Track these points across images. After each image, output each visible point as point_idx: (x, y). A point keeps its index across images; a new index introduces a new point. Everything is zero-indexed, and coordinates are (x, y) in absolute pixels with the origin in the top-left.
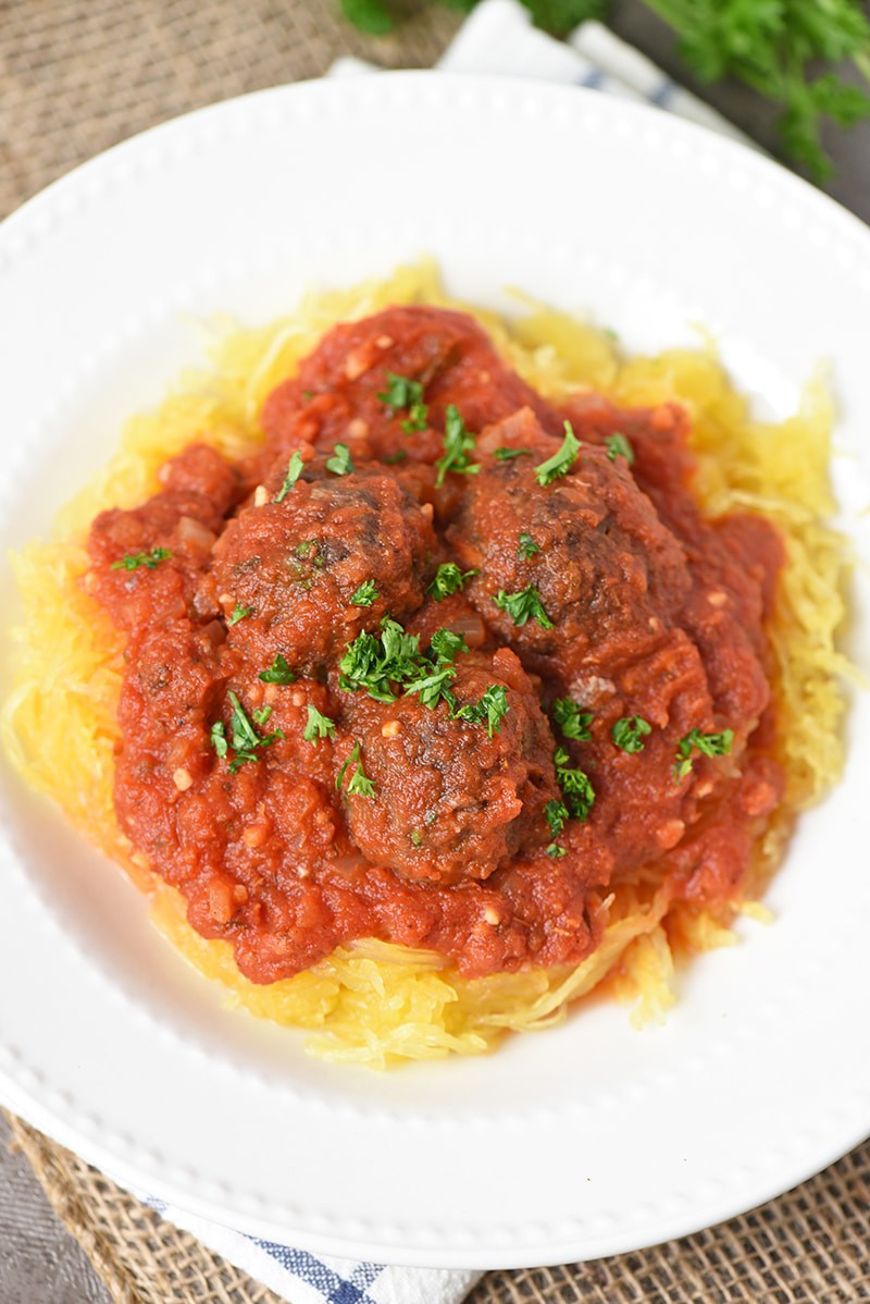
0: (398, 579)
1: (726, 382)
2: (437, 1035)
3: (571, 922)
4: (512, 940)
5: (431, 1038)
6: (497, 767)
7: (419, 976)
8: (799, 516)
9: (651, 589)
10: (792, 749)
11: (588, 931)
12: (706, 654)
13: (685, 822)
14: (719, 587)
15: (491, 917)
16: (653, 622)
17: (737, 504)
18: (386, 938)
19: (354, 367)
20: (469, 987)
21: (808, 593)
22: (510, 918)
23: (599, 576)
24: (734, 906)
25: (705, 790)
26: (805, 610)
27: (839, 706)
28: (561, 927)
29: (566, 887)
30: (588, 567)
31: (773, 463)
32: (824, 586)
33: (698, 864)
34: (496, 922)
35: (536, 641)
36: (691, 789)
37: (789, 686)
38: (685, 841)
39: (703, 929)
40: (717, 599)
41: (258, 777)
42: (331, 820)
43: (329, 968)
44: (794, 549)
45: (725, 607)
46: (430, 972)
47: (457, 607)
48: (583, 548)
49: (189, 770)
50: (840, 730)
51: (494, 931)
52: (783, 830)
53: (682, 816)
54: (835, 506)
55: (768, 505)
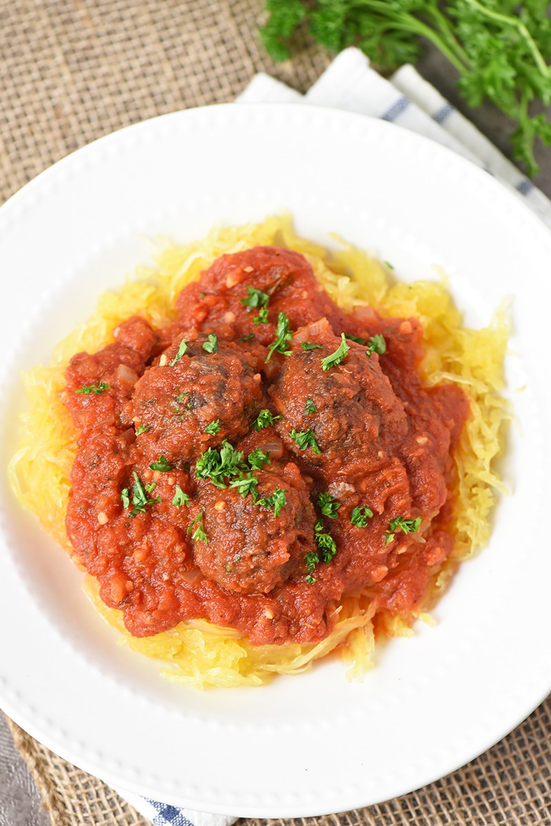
0: (234, 419)
1: (451, 302)
2: (234, 675)
3: (315, 621)
4: (279, 629)
5: (231, 677)
6: (278, 533)
7: (226, 642)
8: (481, 389)
9: (381, 434)
10: (460, 526)
11: (325, 625)
12: (410, 471)
13: (388, 567)
14: (424, 433)
15: (268, 614)
16: (380, 454)
17: (444, 380)
18: (208, 619)
19: (230, 282)
20: (254, 649)
21: (480, 435)
22: (280, 616)
23: (350, 427)
24: (415, 614)
25: (402, 550)
26: (477, 446)
27: (490, 502)
28: (309, 622)
29: (314, 601)
30: (344, 422)
31: (472, 355)
32: (490, 433)
33: (395, 590)
34: (271, 618)
35: (312, 459)
36: (394, 549)
37: (463, 490)
38: (388, 578)
39: (395, 625)
40: (422, 440)
41: (145, 521)
42: (184, 551)
43: (175, 632)
44: (475, 409)
45: (426, 446)
46: (233, 640)
47: (268, 435)
48: (342, 411)
49: (107, 514)
50: (490, 517)
51: (270, 623)
52: (450, 572)
53: (388, 564)
54: (505, 383)
55: (464, 381)
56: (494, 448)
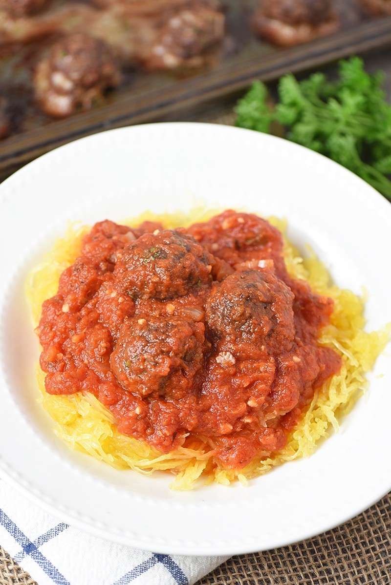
1: (362, 312)
3: (166, 432)
4: (140, 426)
5: (95, 445)
6: (168, 352)
7: (103, 421)
8: (354, 362)
10: (296, 435)
11: (172, 440)
12: (278, 372)
13: (233, 428)
14: (300, 356)
15: (138, 411)
16: (263, 347)
17: (333, 344)
18: (97, 397)
19: (225, 225)
20: (119, 437)
21: (338, 388)
22: (145, 416)
24: (240, 476)
25: (247, 420)
26: (332, 392)
27: (323, 433)
28: (162, 431)
29: (172, 418)
30: (248, 311)
31: (358, 343)
32: (346, 391)
33: (230, 448)
34: (138, 413)
35: (217, 330)
36: (242, 417)
37: (309, 415)
38: (229, 435)
39: (221, 475)
40: (296, 359)
41: (92, 321)
42: (106, 348)
43: (73, 398)
44: (344, 372)
45: (298, 364)
46: (109, 422)
47: (197, 305)
49: (70, 307)
50: (319, 441)
51: (136, 418)
52: (274, 462)
53: (234, 426)
55: (346, 353)
56: (343, 399)
